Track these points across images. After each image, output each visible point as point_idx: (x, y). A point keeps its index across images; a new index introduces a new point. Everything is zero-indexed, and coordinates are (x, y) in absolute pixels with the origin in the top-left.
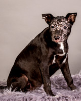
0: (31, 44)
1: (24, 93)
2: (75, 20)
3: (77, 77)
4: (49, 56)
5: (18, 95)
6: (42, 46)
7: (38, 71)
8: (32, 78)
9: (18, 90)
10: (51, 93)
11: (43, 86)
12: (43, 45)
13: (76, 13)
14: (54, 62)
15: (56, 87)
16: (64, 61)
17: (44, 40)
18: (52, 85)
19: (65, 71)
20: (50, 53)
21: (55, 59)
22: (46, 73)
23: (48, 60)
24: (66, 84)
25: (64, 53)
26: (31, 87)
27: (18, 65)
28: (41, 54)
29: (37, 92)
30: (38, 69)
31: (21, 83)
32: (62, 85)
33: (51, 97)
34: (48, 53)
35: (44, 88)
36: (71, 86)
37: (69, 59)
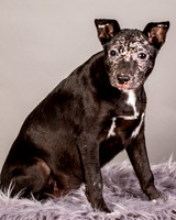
0: (60, 90)
1: (38, 203)
2: (164, 38)
3: (164, 170)
4: (101, 120)
5: (26, 207)
6: (84, 96)
7: (73, 152)
8: (59, 168)
9: (26, 195)
10: (102, 206)
11: (83, 187)
12: (87, 94)
13: (168, 23)
14: (111, 132)
15: (114, 190)
16: (135, 133)
17: (89, 81)
18: (105, 187)
19: (137, 155)
20: (104, 114)
21: (113, 126)
22: (93, 158)
23: (98, 129)
24: (138, 186)
25: (137, 114)
26: (55, 189)
27: (29, 137)
28: (83, 113)
29: (70, 202)
30: (75, 148)
31: (35, 178)
32: (127, 187)
33: (102, 215)
34: (97, 113)
35: (87, 193)
36: (149, 190)
37: (146, 128)
